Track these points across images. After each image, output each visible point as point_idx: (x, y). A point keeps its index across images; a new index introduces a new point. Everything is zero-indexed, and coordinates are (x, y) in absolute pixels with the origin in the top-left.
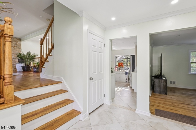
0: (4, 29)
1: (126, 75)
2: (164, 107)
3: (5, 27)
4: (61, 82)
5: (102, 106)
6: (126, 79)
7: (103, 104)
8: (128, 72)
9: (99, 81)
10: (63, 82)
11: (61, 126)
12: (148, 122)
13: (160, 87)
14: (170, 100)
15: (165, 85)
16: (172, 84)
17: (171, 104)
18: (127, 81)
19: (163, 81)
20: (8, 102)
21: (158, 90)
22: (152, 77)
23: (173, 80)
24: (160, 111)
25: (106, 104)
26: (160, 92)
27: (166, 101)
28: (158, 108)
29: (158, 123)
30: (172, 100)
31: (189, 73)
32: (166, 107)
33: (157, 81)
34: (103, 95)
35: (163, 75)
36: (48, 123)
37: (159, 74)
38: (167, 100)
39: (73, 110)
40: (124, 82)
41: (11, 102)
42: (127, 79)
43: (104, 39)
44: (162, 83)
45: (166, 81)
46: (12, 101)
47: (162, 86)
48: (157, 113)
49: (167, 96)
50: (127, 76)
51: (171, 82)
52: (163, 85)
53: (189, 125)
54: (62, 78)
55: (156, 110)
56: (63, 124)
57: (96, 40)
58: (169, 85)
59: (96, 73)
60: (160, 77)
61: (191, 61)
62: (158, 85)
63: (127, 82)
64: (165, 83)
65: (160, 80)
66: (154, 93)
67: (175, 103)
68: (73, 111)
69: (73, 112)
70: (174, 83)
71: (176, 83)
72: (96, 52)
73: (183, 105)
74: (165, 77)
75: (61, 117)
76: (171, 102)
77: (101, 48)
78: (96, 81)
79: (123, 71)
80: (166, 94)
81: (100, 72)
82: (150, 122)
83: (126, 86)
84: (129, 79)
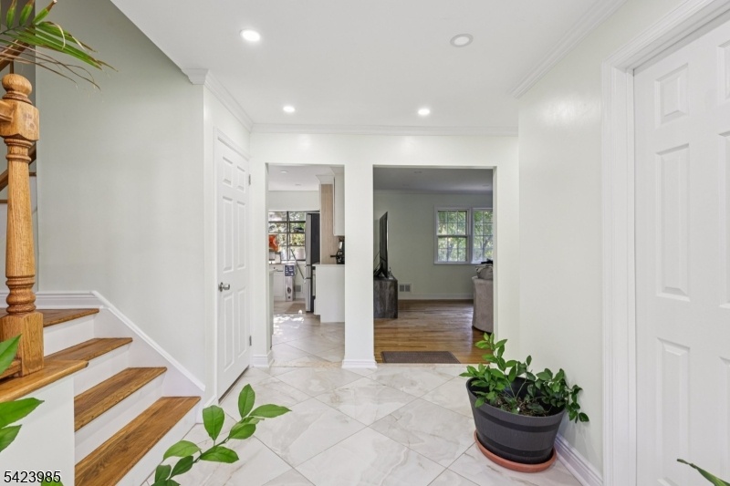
0: (11, 116)
1: (287, 275)
2: (396, 346)
3: (19, 110)
4: (96, 311)
5: (246, 374)
6: (289, 290)
7: (246, 369)
8: (292, 267)
9: (240, 293)
10: (101, 307)
11: (156, 442)
12: (375, 379)
13: (382, 300)
14: (405, 328)
15: (392, 293)
16: (405, 293)
17: (408, 336)
18: (291, 295)
19: (389, 283)
20: (31, 371)
21: (379, 309)
23: (405, 283)
24: (392, 354)
25: (255, 366)
26: (383, 316)
27: (398, 333)
28: (386, 349)
29: (394, 376)
30: (408, 328)
31: (436, 263)
32: (400, 344)
33: (376, 284)
34: (247, 341)
36: (96, 451)
38: (399, 330)
39: (164, 398)
40: (282, 302)
41: (37, 369)
42: (291, 288)
43: (247, 160)
44: (388, 290)
45: (395, 284)
46: (40, 367)
47: (387, 297)
48: (388, 360)
49: (398, 321)
50: (289, 278)
51: (404, 288)
52: (390, 295)
53: (443, 365)
54: (95, 292)
55: (383, 354)
56: (161, 437)
57: (231, 163)
59: (232, 270)
60: (383, 277)
61: (438, 234)
62: (378, 295)
63: (291, 299)
64: (392, 289)
65: (383, 282)
67: (415, 333)
68: (165, 402)
69: (167, 403)
70: (408, 288)
71: (412, 288)
72: (231, 200)
73: (429, 335)
75: (135, 426)
76: (408, 332)
77: (242, 188)
78: (232, 297)
79: (277, 264)
80: (395, 317)
81: (241, 266)
82: (380, 378)
83: (292, 310)
84: (296, 289)
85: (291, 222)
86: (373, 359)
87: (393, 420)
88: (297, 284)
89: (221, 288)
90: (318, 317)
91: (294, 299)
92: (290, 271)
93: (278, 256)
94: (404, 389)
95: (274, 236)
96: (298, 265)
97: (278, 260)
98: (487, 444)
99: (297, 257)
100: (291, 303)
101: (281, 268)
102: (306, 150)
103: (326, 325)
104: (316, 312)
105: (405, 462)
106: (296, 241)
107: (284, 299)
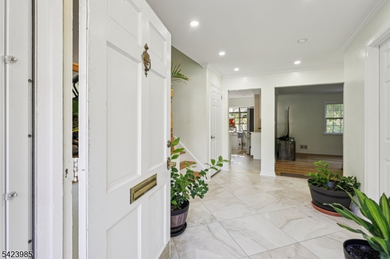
1: (239, 137)
2: (290, 171)
5: (220, 172)
6: (240, 144)
7: (220, 170)
8: (242, 134)
9: (218, 140)
12: (274, 180)
13: (286, 151)
14: (298, 165)
16: (304, 149)
17: (298, 168)
18: (241, 147)
19: (290, 143)
21: (284, 155)
22: (276, 139)
23: (304, 144)
25: (224, 170)
26: (287, 159)
27: (293, 167)
29: (283, 180)
30: (300, 165)
31: (325, 133)
32: (292, 171)
33: (283, 143)
35: (290, 136)
37: (286, 134)
38: (295, 166)
40: (236, 150)
42: (241, 143)
43: (221, 90)
44: (290, 146)
45: (294, 143)
47: (289, 150)
48: (283, 175)
49: (296, 162)
50: (240, 139)
51: (302, 147)
52: (291, 149)
55: (281, 173)
57: (215, 92)
58: (299, 150)
59: (215, 132)
60: (287, 139)
61: (327, 117)
62: (284, 149)
64: (292, 146)
65: (287, 142)
66: (280, 160)
70: (306, 147)
71: (309, 147)
74: (293, 138)
77: (219, 101)
78: (215, 141)
79: (234, 132)
80: (294, 160)
81: (219, 130)
82: (276, 180)
83: (241, 153)
84: (243, 144)
85: (241, 113)
86: (274, 173)
87: (277, 192)
88: (244, 142)
89: (212, 138)
90: (252, 156)
91: (242, 149)
92: (240, 135)
93: (235, 129)
94: (286, 185)
95: (233, 119)
96: (244, 133)
97: (235, 131)
98: (315, 203)
99: (244, 129)
100: (241, 150)
101: (236, 134)
102: (245, 83)
103: (256, 160)
104: (251, 154)
105: (277, 203)
106: (243, 122)
107: (237, 148)
